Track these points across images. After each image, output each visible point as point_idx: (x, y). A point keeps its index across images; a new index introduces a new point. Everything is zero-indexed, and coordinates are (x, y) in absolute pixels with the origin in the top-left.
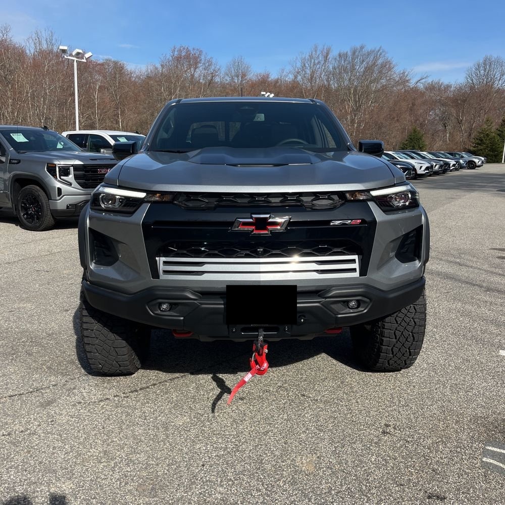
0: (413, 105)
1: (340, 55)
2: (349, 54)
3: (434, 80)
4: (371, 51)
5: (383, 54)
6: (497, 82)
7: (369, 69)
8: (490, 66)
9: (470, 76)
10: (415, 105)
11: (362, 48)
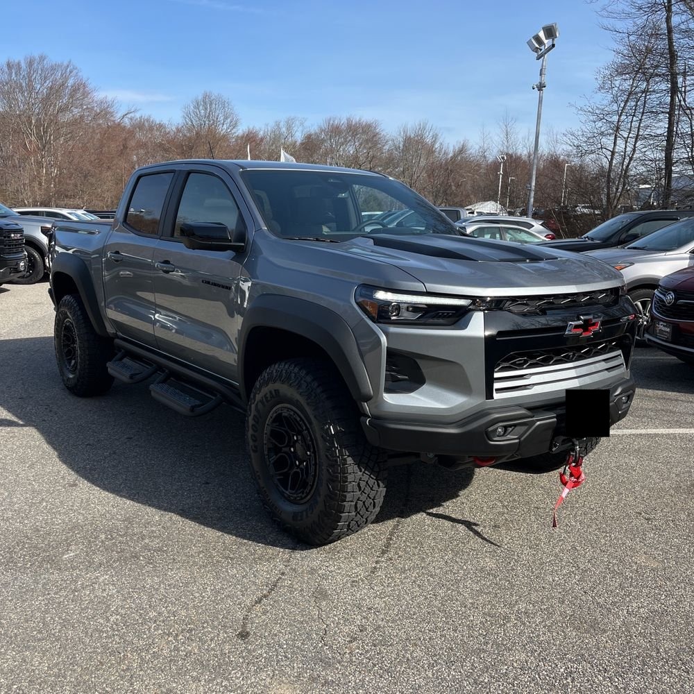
0: (125, 147)
1: (9, 66)
2: (23, 65)
3: (143, 116)
4: (56, 65)
5: (75, 71)
6: (221, 126)
7: (55, 91)
8: (211, 104)
9: (188, 114)
10: (127, 148)
11: (42, 58)
